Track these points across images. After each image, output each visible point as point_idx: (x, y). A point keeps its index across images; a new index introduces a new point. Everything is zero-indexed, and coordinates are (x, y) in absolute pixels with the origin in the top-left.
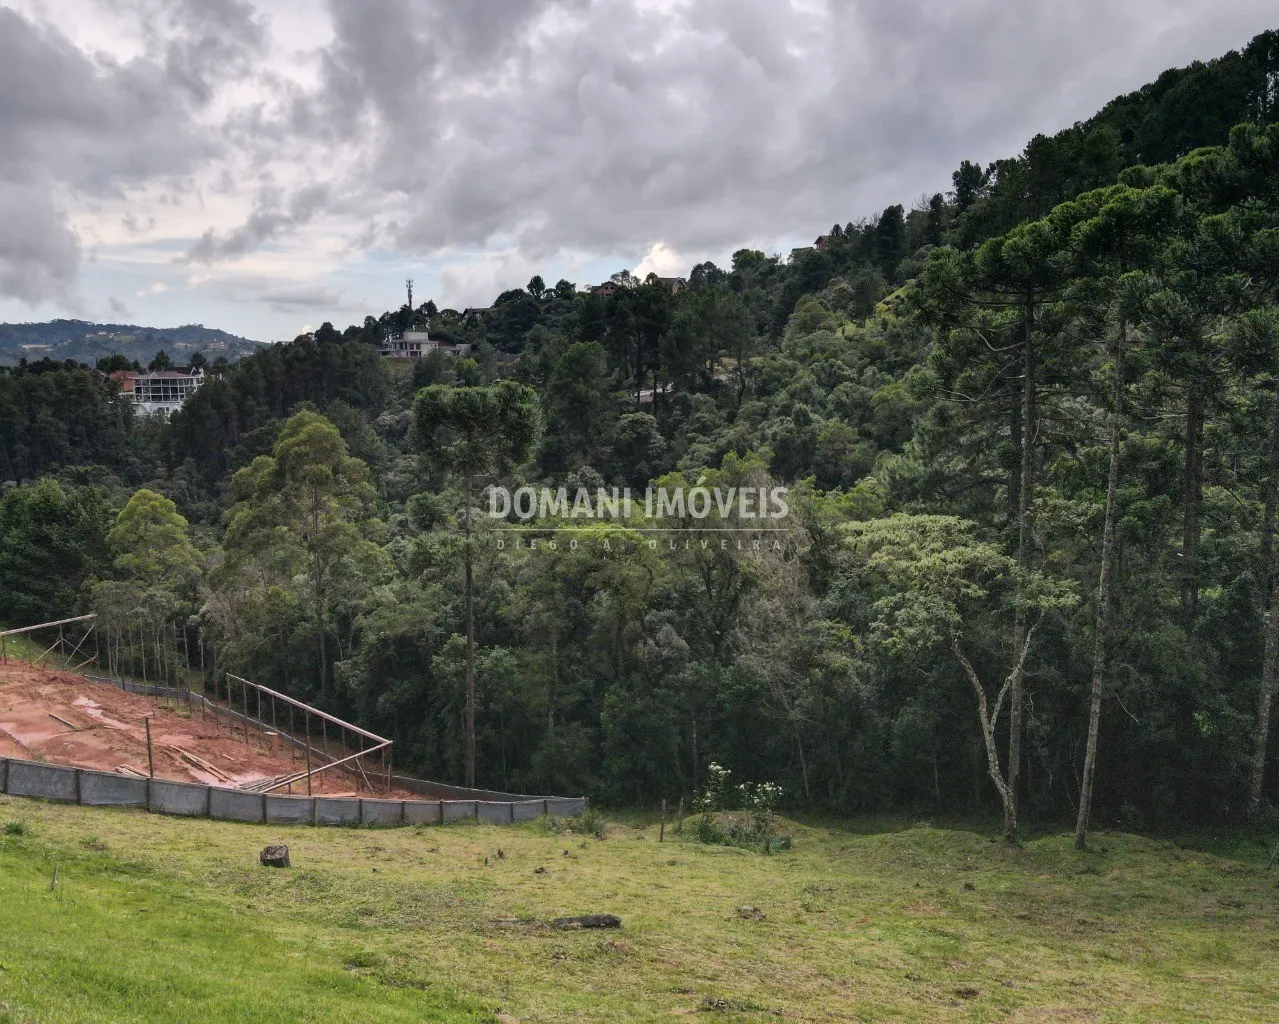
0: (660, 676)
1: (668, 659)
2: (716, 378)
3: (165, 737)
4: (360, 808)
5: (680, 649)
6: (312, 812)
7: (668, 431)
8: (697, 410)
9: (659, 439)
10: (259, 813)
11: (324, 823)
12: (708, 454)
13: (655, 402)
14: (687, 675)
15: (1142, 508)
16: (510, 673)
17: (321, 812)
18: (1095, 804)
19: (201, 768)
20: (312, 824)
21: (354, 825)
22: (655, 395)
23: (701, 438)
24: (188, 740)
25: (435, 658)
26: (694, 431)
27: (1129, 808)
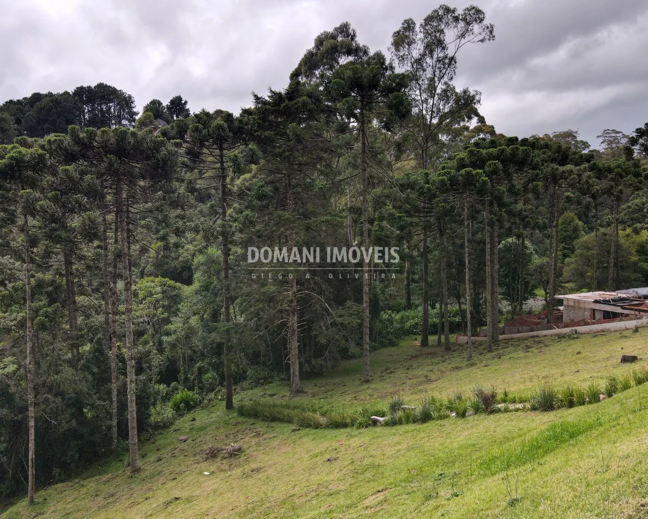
15: (46, 312)
18: (37, 477)
27: (56, 471)
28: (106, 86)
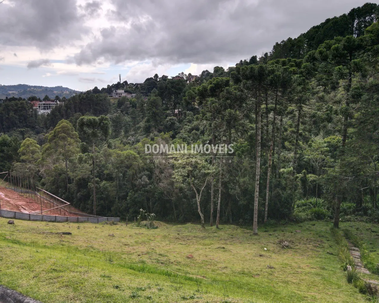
0: (141, 188)
1: (143, 184)
2: (195, 107)
3: (19, 202)
4: (56, 218)
5: (146, 182)
6: (42, 218)
7: (180, 121)
8: (188, 116)
9: (177, 124)
10: (28, 218)
11: (46, 221)
12: (189, 129)
13: (179, 113)
14: (148, 188)
16: (107, 187)
17: (45, 218)
19: (25, 209)
20: (42, 221)
21: (53, 222)
22: (179, 111)
23: (188, 124)
24: (24, 203)
25: (89, 184)
26: (187, 122)
27: (241, 220)
28: (370, 4)
